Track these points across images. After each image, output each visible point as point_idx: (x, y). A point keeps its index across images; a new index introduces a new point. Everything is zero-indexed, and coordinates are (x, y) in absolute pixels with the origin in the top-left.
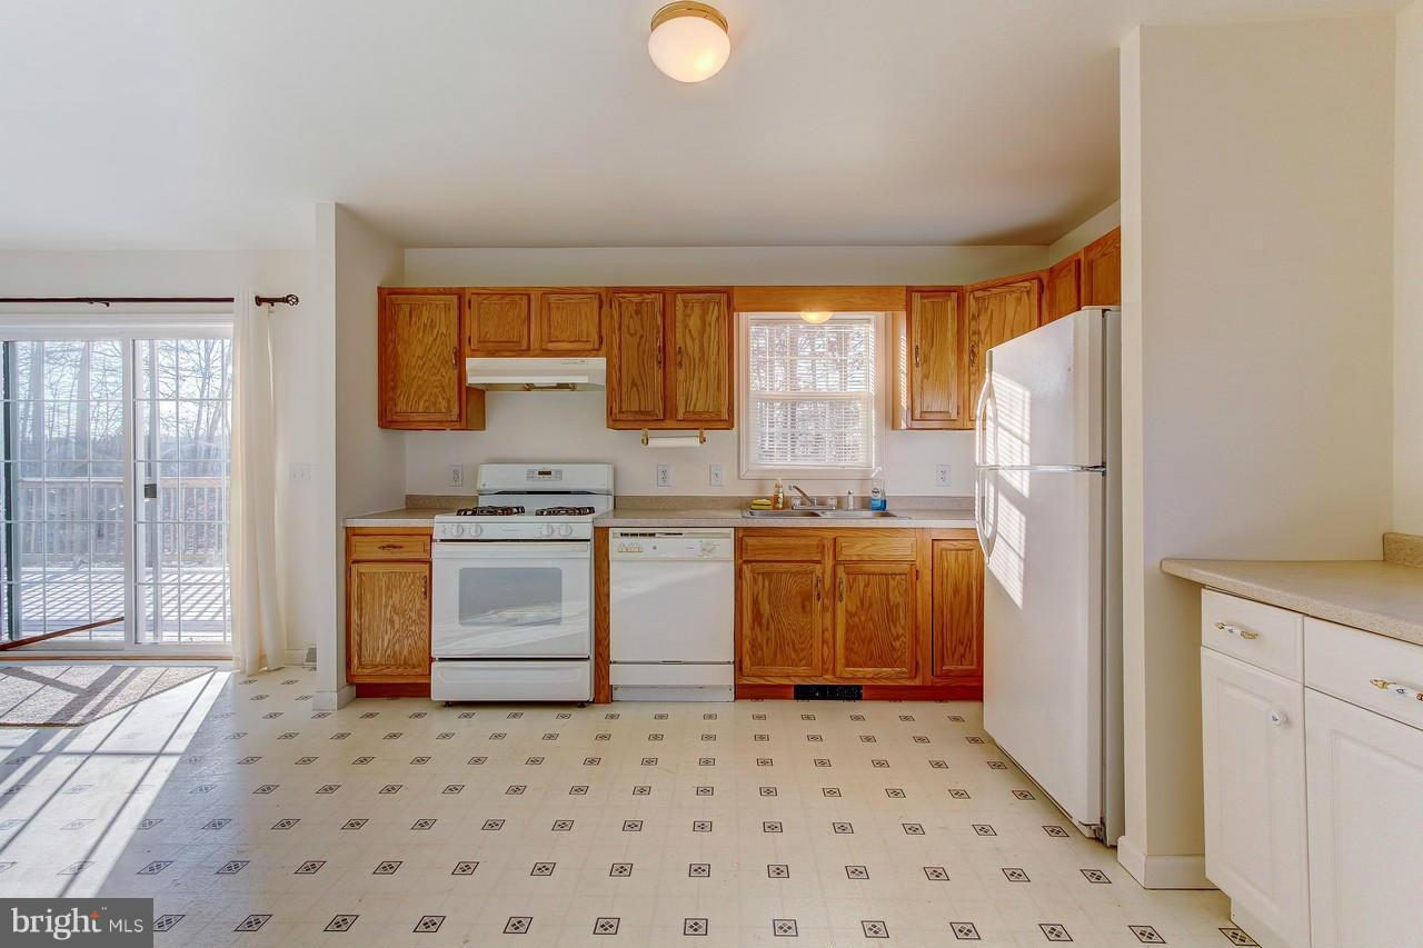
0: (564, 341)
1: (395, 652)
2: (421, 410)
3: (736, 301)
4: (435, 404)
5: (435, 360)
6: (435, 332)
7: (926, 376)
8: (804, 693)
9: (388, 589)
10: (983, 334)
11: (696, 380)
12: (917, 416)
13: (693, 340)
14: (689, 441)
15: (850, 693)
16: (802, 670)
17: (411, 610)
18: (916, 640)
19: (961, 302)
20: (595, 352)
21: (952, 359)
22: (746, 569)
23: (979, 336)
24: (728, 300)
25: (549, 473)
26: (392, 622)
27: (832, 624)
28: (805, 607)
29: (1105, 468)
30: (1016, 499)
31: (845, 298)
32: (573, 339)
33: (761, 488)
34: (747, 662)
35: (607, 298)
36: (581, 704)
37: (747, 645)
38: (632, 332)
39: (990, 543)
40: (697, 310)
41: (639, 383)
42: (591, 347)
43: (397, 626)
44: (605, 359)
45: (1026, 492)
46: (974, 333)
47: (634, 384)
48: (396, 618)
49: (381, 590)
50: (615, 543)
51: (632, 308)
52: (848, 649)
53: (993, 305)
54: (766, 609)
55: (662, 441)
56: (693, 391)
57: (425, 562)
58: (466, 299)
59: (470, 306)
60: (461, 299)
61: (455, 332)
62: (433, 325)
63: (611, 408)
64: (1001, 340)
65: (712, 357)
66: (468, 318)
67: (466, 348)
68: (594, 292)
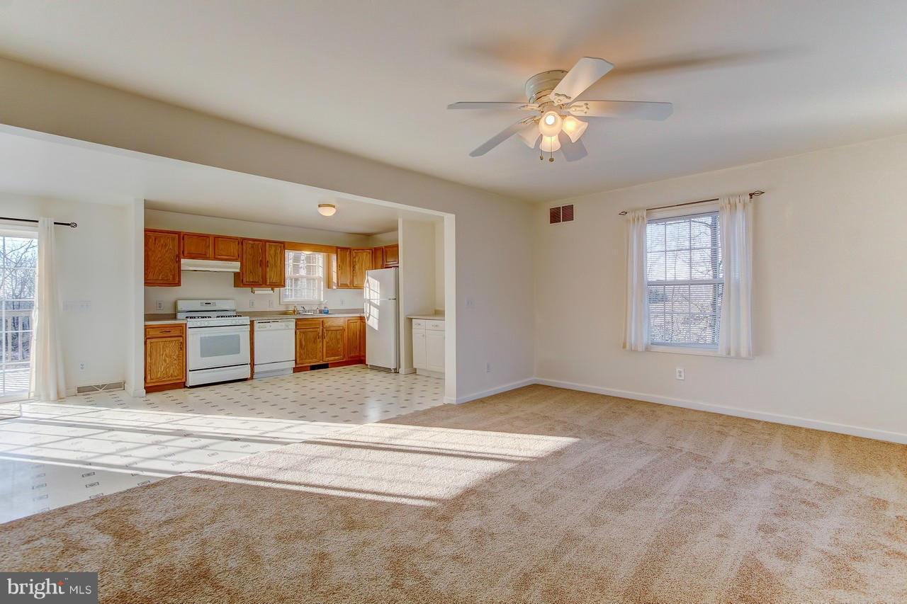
0: (224, 255)
1: (167, 372)
2: (160, 278)
3: (286, 246)
4: (167, 277)
5: (167, 259)
6: (167, 248)
7: (342, 273)
8: (313, 368)
9: (163, 347)
10: (357, 263)
11: (273, 272)
12: (340, 284)
13: (272, 258)
14: (268, 291)
15: (325, 366)
16: (314, 360)
17: (174, 355)
18: (344, 349)
19: (350, 252)
20: (236, 260)
21: (348, 269)
22: (298, 331)
24: (283, 246)
25: (210, 304)
26: (165, 361)
27: (321, 346)
28: (315, 342)
29: (397, 299)
30: (376, 306)
31: (317, 248)
32: (228, 254)
33: (287, 308)
34: (298, 360)
35: (242, 241)
36: (245, 380)
37: (298, 354)
38: (250, 253)
39: (368, 318)
40: (273, 248)
41: (253, 271)
42: (235, 258)
43: (168, 362)
44: (240, 263)
45: (379, 304)
46: (354, 262)
47: (251, 272)
48: (167, 359)
49: (160, 348)
50: (256, 326)
51: (250, 245)
52: (327, 353)
53: (359, 254)
54: (304, 343)
55: (259, 292)
56: (271, 275)
57: (181, 336)
58: (182, 236)
59: (183, 239)
60: (179, 236)
61: (176, 248)
62: (166, 245)
63: (243, 280)
64: (362, 265)
65: (279, 264)
66: (182, 244)
67: (182, 255)
68: (236, 239)
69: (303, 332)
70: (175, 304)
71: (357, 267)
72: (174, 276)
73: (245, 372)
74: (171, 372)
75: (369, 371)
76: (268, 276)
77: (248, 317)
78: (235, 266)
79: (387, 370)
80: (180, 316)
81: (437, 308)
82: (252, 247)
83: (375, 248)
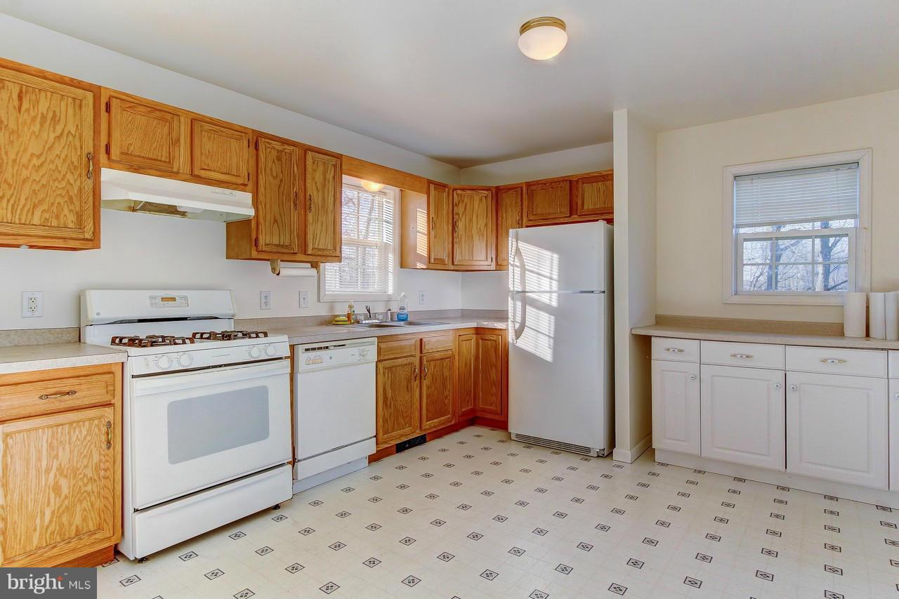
0: (214, 171)
1: (62, 525)
2: (36, 221)
3: (344, 166)
4: (57, 217)
5: (59, 162)
6: (59, 129)
7: (436, 236)
8: (402, 446)
9: (50, 447)
10: (461, 216)
11: (320, 223)
12: (432, 261)
13: (318, 190)
14: (307, 269)
15: (421, 440)
16: (408, 429)
17: (86, 467)
18: (453, 399)
19: (450, 193)
20: (242, 187)
22: (380, 365)
23: (459, 217)
24: (339, 164)
25: (174, 299)
27: (419, 397)
28: (408, 388)
29: (608, 291)
30: (543, 307)
31: (395, 177)
32: (224, 171)
33: (332, 308)
34: (381, 433)
35: (256, 140)
36: (279, 507)
38: (274, 174)
39: (518, 332)
40: (321, 169)
41: (279, 219)
42: (242, 182)
43: (65, 491)
44: (251, 195)
46: (456, 214)
47: (275, 221)
48: (64, 483)
49: (40, 451)
50: (302, 358)
51: (274, 154)
52: (427, 411)
53: (466, 200)
54: (389, 393)
55: (290, 271)
56: (318, 238)
57: (109, 405)
58: (104, 100)
59: (108, 109)
60: (97, 99)
61: (88, 133)
62: (55, 120)
63: (257, 240)
64: (471, 220)
65: (331, 207)
66: (104, 126)
67: (103, 157)
68: (242, 131)
69: (390, 369)
70: (79, 302)
71: (461, 225)
72: (79, 217)
73: (276, 487)
74: (78, 520)
75: (514, 447)
76: (310, 236)
77: (285, 338)
78: (240, 204)
79: (582, 452)
80: (95, 336)
81: (661, 312)
82: (279, 159)
83: (498, 188)
